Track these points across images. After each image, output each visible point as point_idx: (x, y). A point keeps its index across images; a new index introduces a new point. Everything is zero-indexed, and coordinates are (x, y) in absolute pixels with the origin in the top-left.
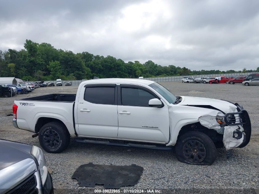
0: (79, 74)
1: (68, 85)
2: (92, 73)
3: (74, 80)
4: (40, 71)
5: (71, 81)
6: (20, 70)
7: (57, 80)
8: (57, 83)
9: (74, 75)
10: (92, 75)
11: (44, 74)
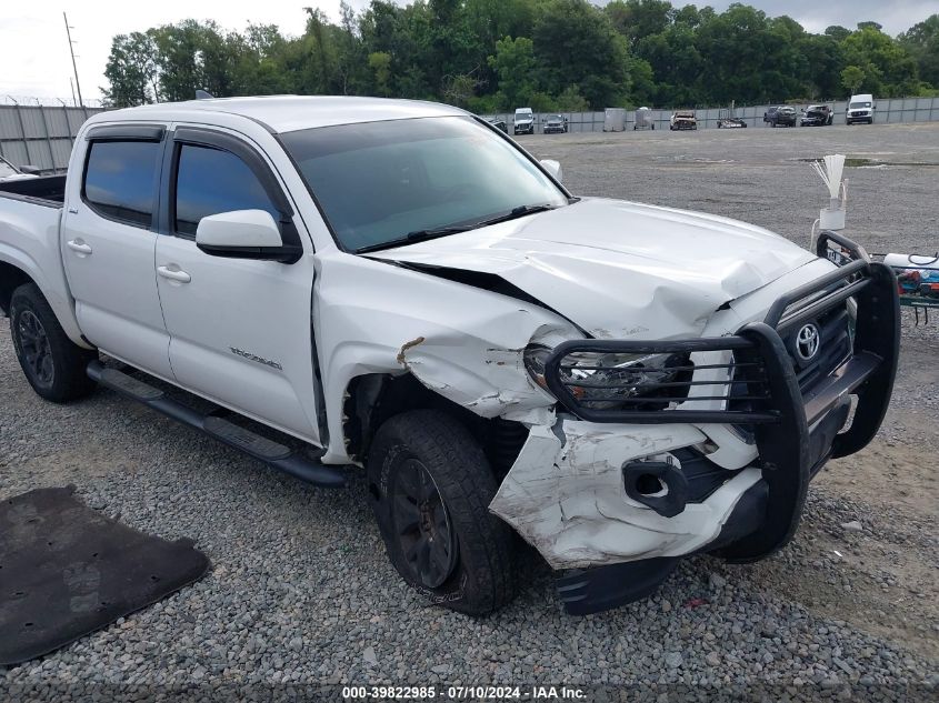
0: (602, 88)
1: (552, 130)
2: (656, 83)
3: (580, 111)
4: (462, 78)
5: (566, 115)
6: (406, 75)
7: (518, 111)
8: (517, 123)
9: (581, 92)
10: (655, 89)
11: (477, 87)
